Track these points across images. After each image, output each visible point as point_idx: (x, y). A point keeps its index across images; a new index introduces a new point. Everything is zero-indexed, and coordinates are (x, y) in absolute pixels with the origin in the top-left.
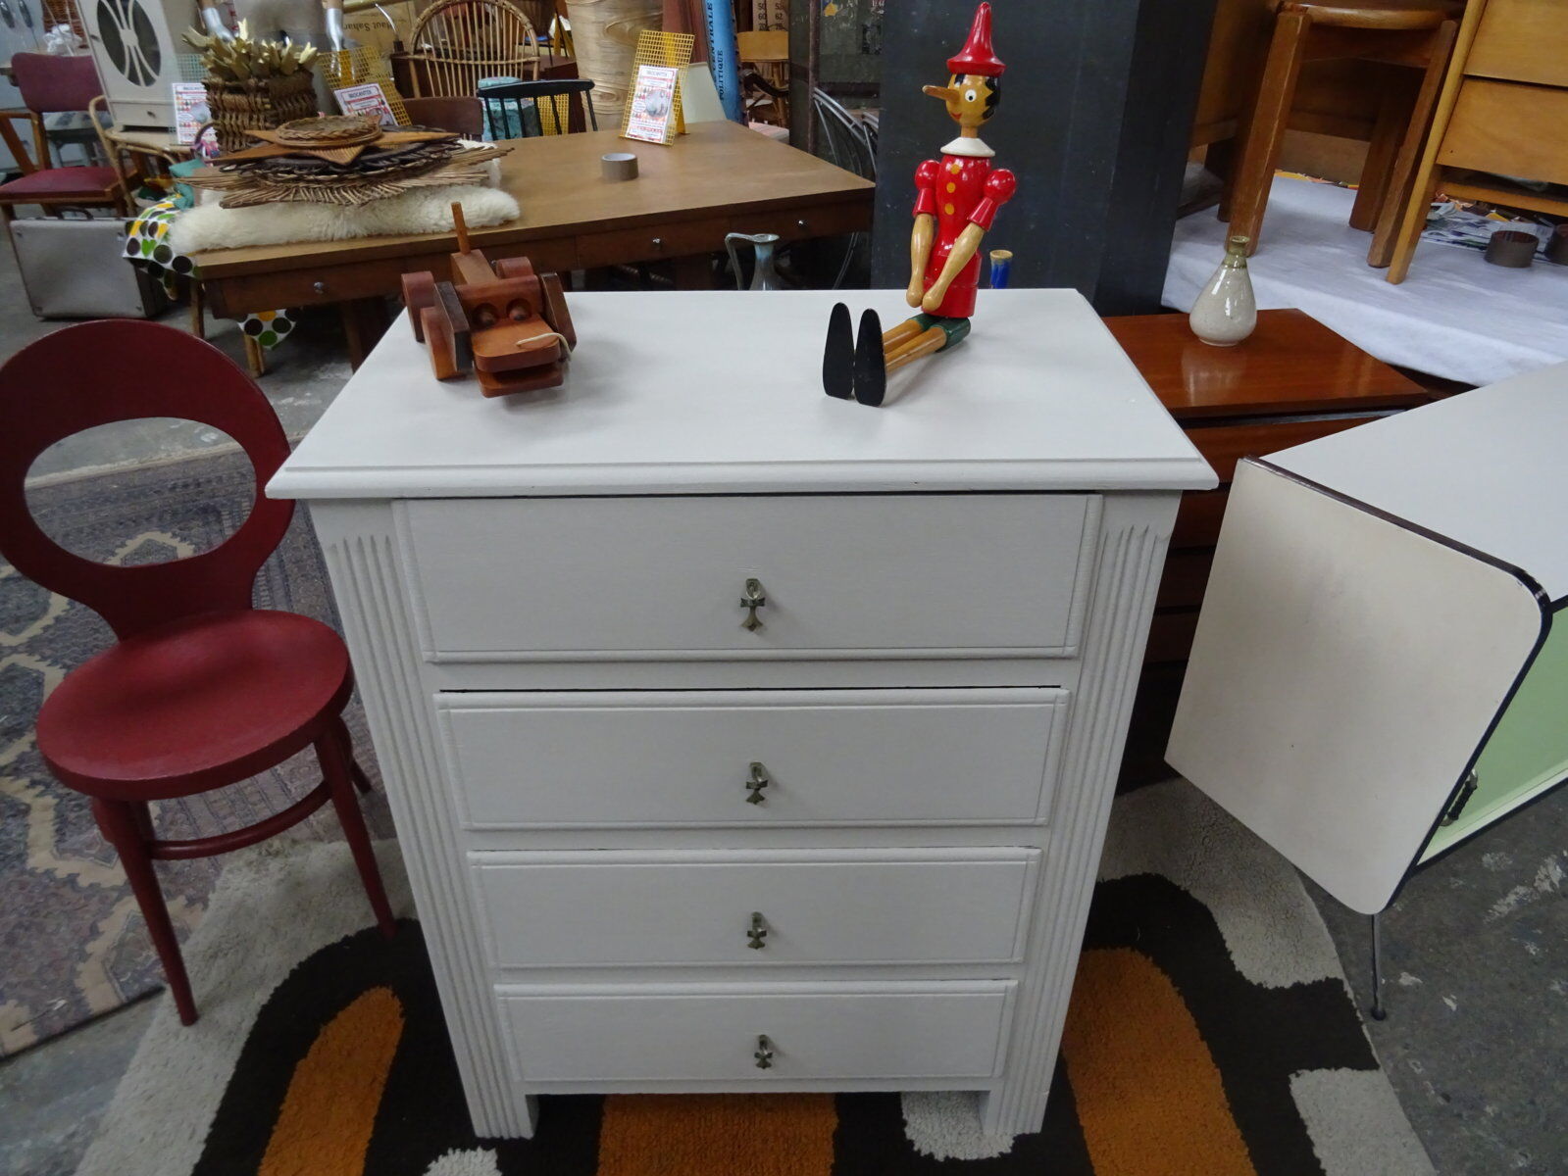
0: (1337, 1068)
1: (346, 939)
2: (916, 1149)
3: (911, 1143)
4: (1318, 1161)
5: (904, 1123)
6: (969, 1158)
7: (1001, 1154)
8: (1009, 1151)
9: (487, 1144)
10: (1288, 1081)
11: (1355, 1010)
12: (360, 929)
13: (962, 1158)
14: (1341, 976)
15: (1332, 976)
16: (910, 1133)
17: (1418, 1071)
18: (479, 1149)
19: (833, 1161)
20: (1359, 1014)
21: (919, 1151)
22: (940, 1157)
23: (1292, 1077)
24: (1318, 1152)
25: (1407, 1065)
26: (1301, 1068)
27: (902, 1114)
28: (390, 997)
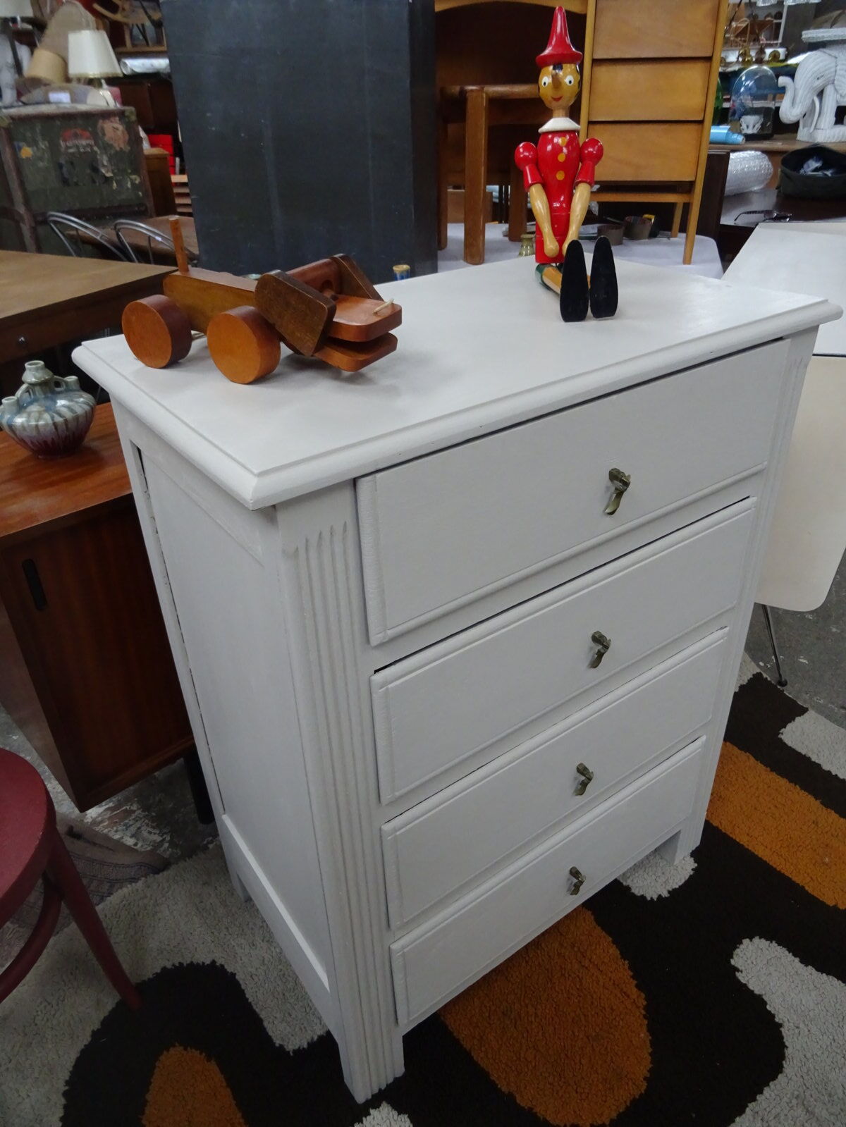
0: (794, 719)
1: (95, 1034)
2: (649, 899)
3: (643, 897)
4: (829, 772)
5: (628, 888)
6: (680, 884)
7: (693, 870)
8: (696, 865)
9: (375, 1102)
10: (781, 739)
11: (776, 686)
12: (102, 1017)
13: (677, 887)
14: (759, 671)
15: (755, 673)
16: (637, 891)
17: (822, 702)
18: (372, 1111)
19: (610, 939)
20: (779, 687)
21: (652, 898)
22: (665, 894)
23: (780, 736)
24: (826, 767)
25: (814, 701)
26: (780, 730)
27: (622, 884)
28: (185, 1053)
